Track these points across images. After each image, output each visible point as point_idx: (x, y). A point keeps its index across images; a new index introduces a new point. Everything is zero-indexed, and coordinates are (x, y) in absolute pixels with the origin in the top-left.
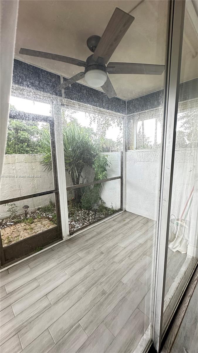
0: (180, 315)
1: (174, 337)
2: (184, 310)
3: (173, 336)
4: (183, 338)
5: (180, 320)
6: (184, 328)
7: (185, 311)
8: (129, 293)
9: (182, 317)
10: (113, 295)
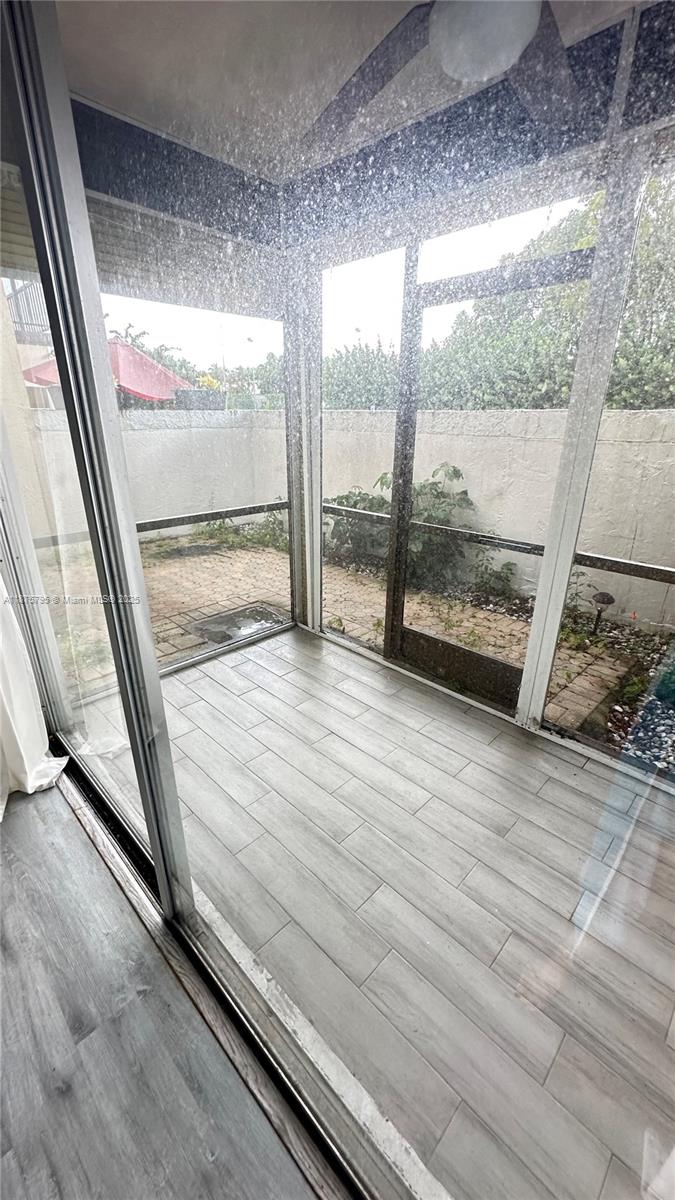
0: (224, 1024)
1: (179, 969)
2: (234, 1052)
3: (180, 967)
4: (167, 997)
5: (209, 1017)
6: (189, 1020)
7: (231, 1055)
8: (339, 902)
9: (214, 1029)
10: (331, 858)
